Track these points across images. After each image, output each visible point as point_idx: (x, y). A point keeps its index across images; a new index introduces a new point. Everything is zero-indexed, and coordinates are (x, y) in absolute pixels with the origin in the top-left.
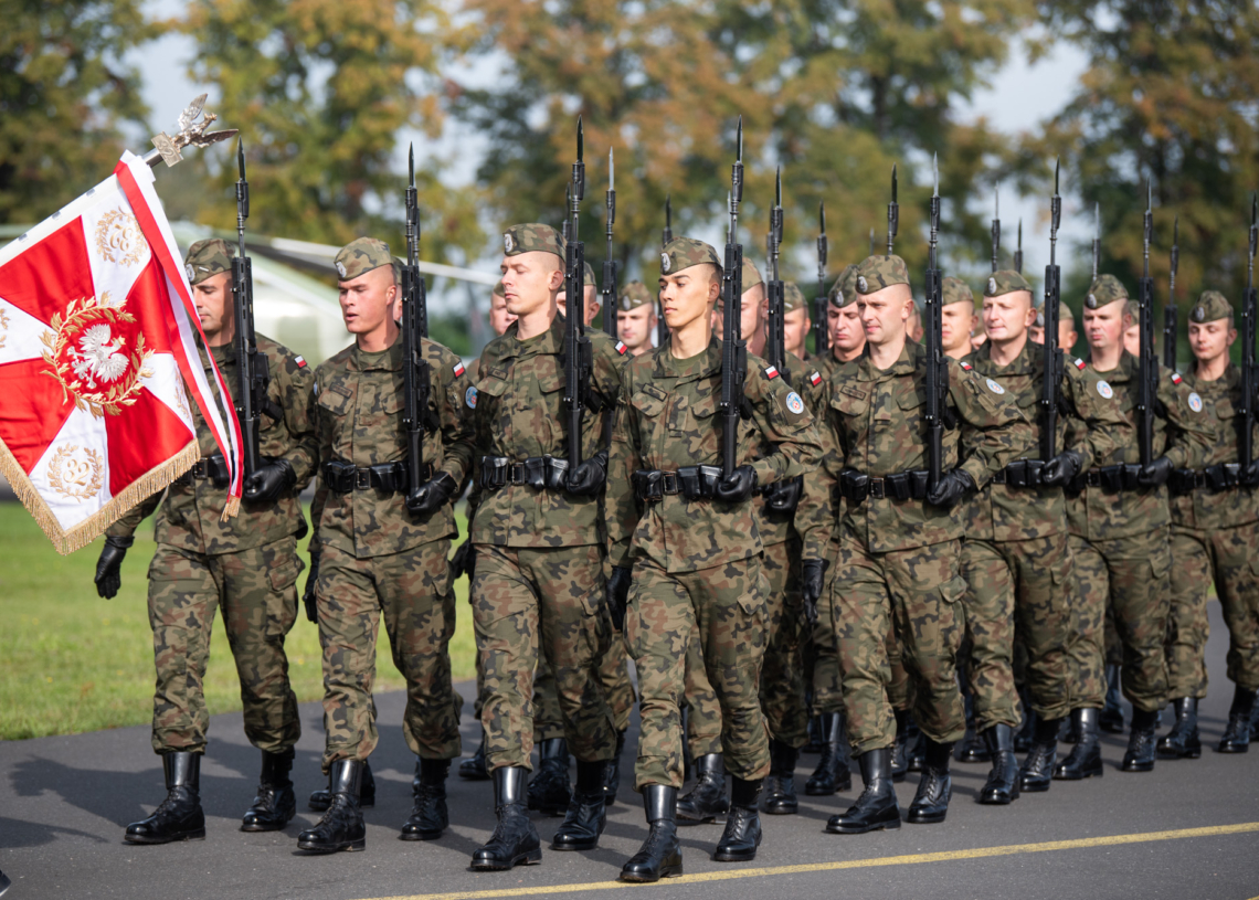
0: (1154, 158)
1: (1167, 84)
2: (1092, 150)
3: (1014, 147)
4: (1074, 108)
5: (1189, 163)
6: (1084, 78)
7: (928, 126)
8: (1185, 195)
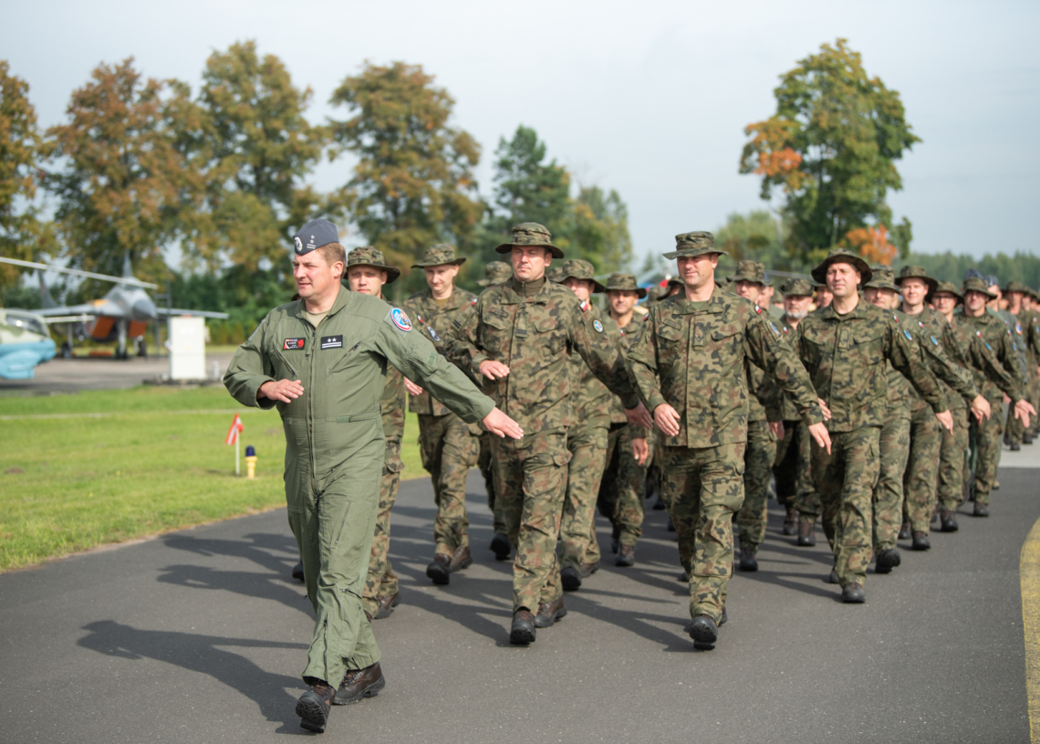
0: (393, 206)
1: (397, 172)
2: (362, 204)
3: (325, 201)
4: (353, 183)
5: (409, 210)
6: (357, 168)
7: (282, 191)
8: (407, 225)
